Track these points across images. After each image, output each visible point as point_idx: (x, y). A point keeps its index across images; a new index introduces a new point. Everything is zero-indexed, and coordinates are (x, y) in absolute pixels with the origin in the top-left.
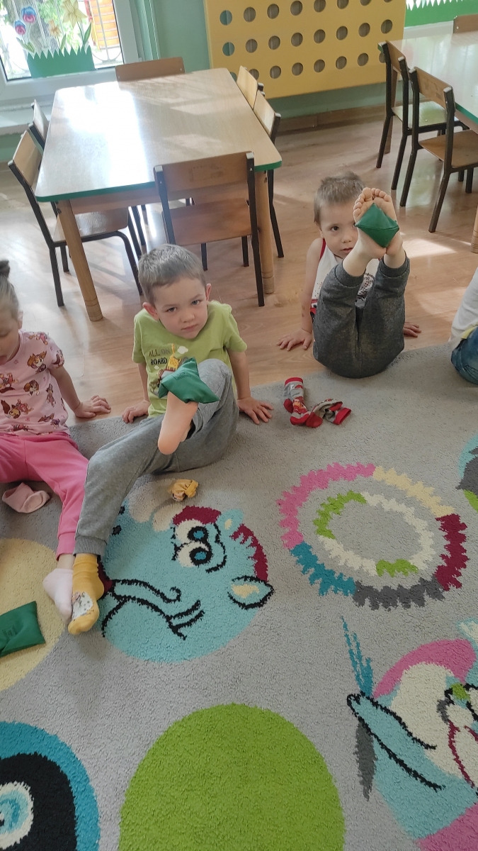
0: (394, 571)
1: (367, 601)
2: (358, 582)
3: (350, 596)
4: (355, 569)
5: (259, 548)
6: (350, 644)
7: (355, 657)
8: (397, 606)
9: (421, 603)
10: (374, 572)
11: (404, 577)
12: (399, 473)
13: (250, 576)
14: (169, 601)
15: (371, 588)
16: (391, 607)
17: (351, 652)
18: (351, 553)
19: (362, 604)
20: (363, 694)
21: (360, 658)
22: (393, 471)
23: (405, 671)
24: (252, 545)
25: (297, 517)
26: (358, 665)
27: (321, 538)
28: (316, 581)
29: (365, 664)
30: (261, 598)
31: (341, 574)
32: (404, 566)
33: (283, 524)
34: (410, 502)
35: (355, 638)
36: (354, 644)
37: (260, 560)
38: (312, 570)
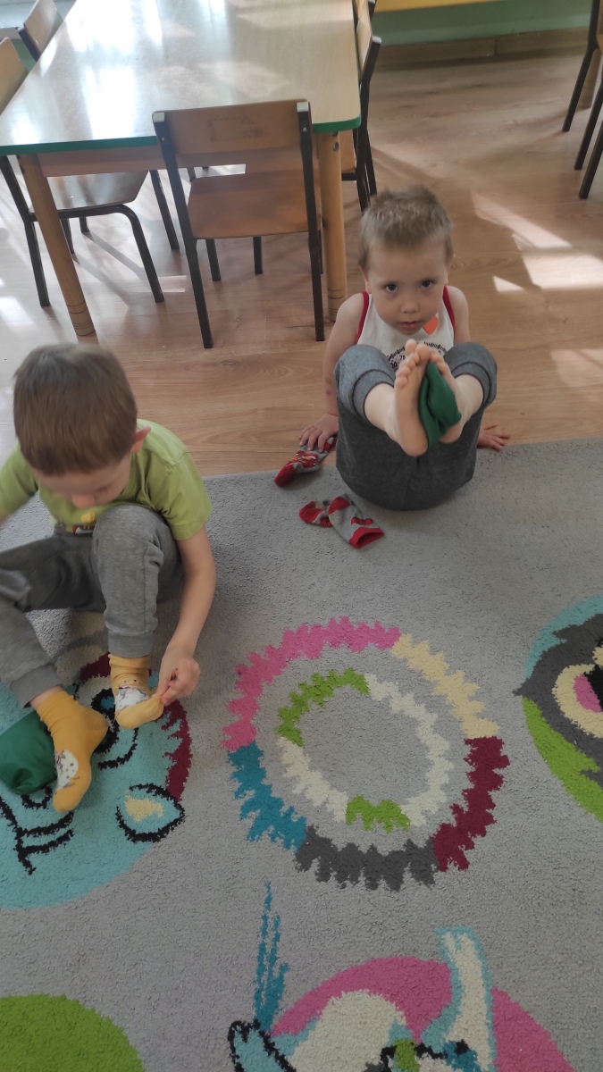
0: (371, 820)
1: (315, 865)
2: (311, 828)
3: (293, 849)
4: (315, 805)
5: (187, 743)
6: (264, 933)
7: (266, 957)
8: (358, 882)
9: (396, 884)
10: (341, 816)
11: (384, 832)
12: (434, 651)
13: (158, 785)
14: (30, 804)
15: (327, 841)
16: (347, 882)
17: (262, 948)
18: (318, 775)
19: (306, 867)
20: (257, 1025)
21: (273, 960)
22: (425, 645)
23: (333, 998)
24: (177, 735)
25: (258, 699)
26: (266, 973)
27: (282, 741)
28: (249, 815)
29: (276, 974)
30: (162, 826)
31: (292, 809)
32: (390, 814)
33: (234, 706)
34: (434, 703)
35: (277, 924)
36: (272, 935)
37: (181, 762)
38: (250, 794)
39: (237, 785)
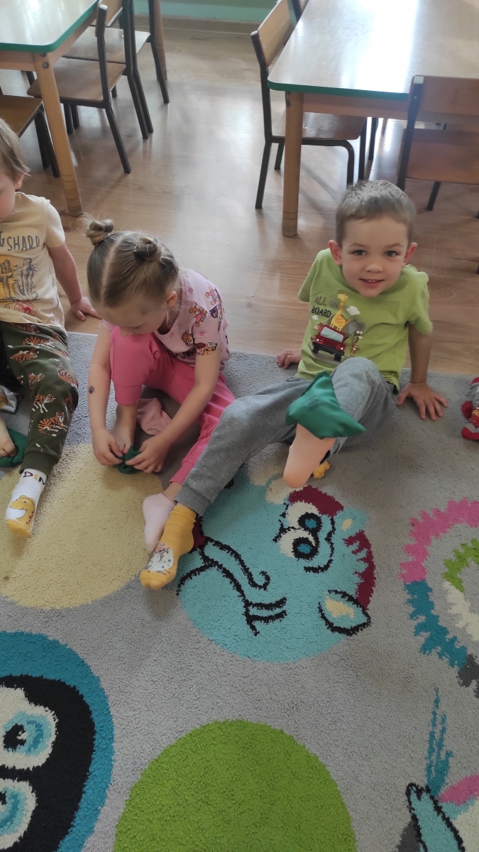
1: (474, 684)
2: (471, 656)
3: (456, 668)
4: (474, 640)
5: (371, 567)
6: (434, 725)
7: (435, 742)
13: (350, 594)
14: (254, 585)
17: (432, 735)
18: (476, 617)
19: (467, 684)
20: (428, 790)
21: (440, 746)
24: (364, 560)
25: (428, 548)
26: (435, 754)
27: (447, 584)
28: (422, 633)
29: (443, 757)
30: (354, 625)
31: (455, 638)
33: (408, 549)
35: (443, 721)
36: (440, 727)
37: (368, 581)
38: (422, 619)
39: (412, 609)
